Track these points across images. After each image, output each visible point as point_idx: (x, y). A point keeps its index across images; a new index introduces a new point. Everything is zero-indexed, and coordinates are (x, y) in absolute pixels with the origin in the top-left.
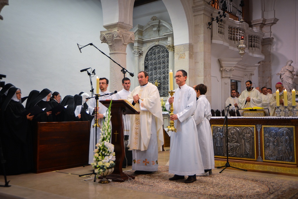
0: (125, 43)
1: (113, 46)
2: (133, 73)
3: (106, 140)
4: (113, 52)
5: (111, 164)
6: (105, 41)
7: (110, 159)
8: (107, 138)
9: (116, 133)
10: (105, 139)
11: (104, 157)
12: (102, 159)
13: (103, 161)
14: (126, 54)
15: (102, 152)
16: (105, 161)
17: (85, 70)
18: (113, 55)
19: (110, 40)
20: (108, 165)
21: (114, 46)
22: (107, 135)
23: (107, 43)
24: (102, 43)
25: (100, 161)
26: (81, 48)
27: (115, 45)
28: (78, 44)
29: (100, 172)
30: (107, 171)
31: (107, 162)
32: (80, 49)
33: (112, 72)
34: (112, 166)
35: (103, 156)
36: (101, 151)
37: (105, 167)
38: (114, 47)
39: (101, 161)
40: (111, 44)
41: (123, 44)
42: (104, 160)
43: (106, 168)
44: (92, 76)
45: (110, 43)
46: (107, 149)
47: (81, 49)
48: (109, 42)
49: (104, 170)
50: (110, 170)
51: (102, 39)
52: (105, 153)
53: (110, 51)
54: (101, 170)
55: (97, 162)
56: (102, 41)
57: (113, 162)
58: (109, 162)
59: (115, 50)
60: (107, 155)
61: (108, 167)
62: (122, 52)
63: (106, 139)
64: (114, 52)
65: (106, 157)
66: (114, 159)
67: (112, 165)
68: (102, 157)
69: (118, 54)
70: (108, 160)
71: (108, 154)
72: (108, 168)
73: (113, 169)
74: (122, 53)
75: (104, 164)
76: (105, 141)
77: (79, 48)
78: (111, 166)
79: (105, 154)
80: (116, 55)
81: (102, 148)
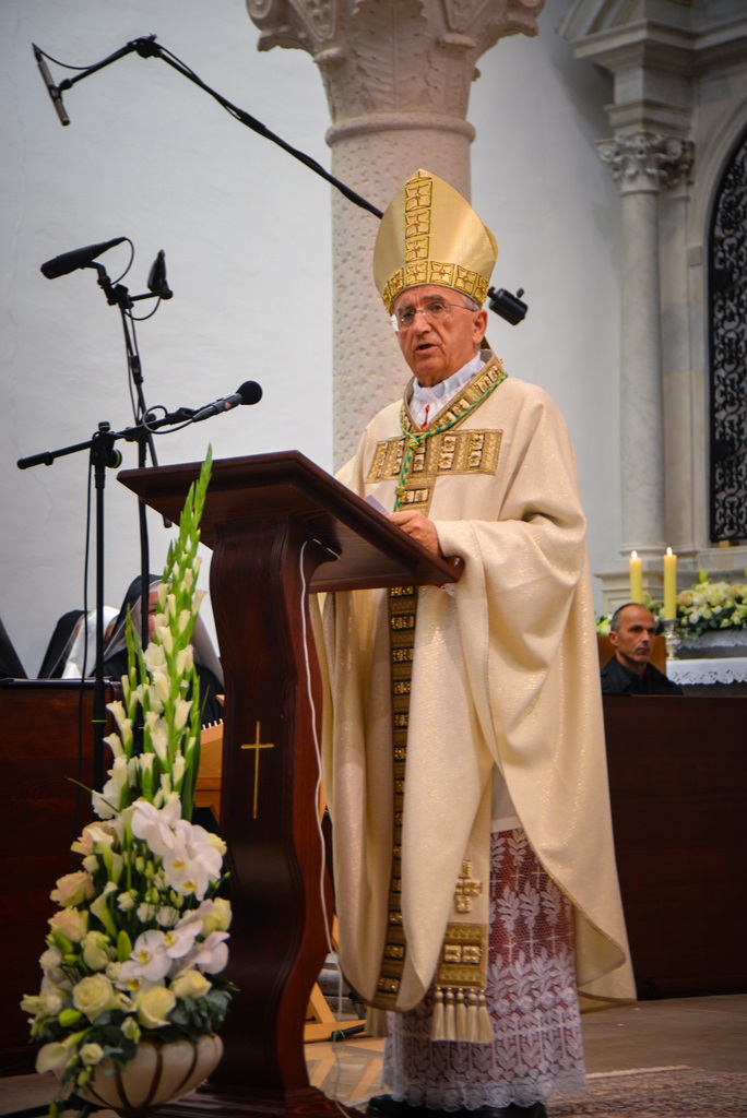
0: (450, 38)
1: (353, 63)
2: (521, 293)
3: (157, 800)
4: (349, 122)
5: (179, 1001)
6: (283, 29)
7: (177, 952)
8: (165, 779)
9: (257, 746)
10: (147, 791)
11: (133, 940)
12: (115, 960)
13: (122, 971)
14: (469, 135)
15: (117, 893)
16: (138, 972)
17: (83, 258)
18: (353, 144)
19: (327, 14)
20: (155, 1006)
21: (360, 69)
22: (163, 755)
23: (307, 45)
24: (264, 45)
25: (91, 973)
26: (67, 84)
27: (367, 54)
28: (38, 54)
29: (80, 1064)
30: (147, 1056)
31: (153, 984)
32: (56, 93)
33: (345, 296)
34: (190, 1015)
35: (124, 934)
36: (111, 887)
37: (128, 1025)
38: (360, 79)
39: (103, 971)
40: (332, 51)
41: (439, 45)
42: (128, 964)
43: (137, 1034)
44: (139, 309)
45: (328, 43)
46: (158, 866)
47: (65, 93)
48: (320, 32)
49: (119, 1050)
50: (178, 1055)
51: (260, 16)
52: (139, 900)
53: (334, 111)
54: (94, 1051)
55: (66, 984)
56: (268, 33)
57: (201, 984)
58: (168, 982)
59: (369, 105)
60: (152, 925)
61: (156, 1020)
62: (433, 119)
63: (157, 785)
64: (364, 120)
65: (151, 942)
66: (216, 956)
67: (190, 1006)
68: (114, 943)
69: (392, 136)
70: (159, 968)
71: (165, 917)
72: (157, 1037)
73: (211, 1049)
74: (429, 127)
75: (118, 1001)
76: (140, 804)
77: (51, 88)
78: (180, 1019)
79: (143, 913)
80: (378, 145)
81: (116, 864)
